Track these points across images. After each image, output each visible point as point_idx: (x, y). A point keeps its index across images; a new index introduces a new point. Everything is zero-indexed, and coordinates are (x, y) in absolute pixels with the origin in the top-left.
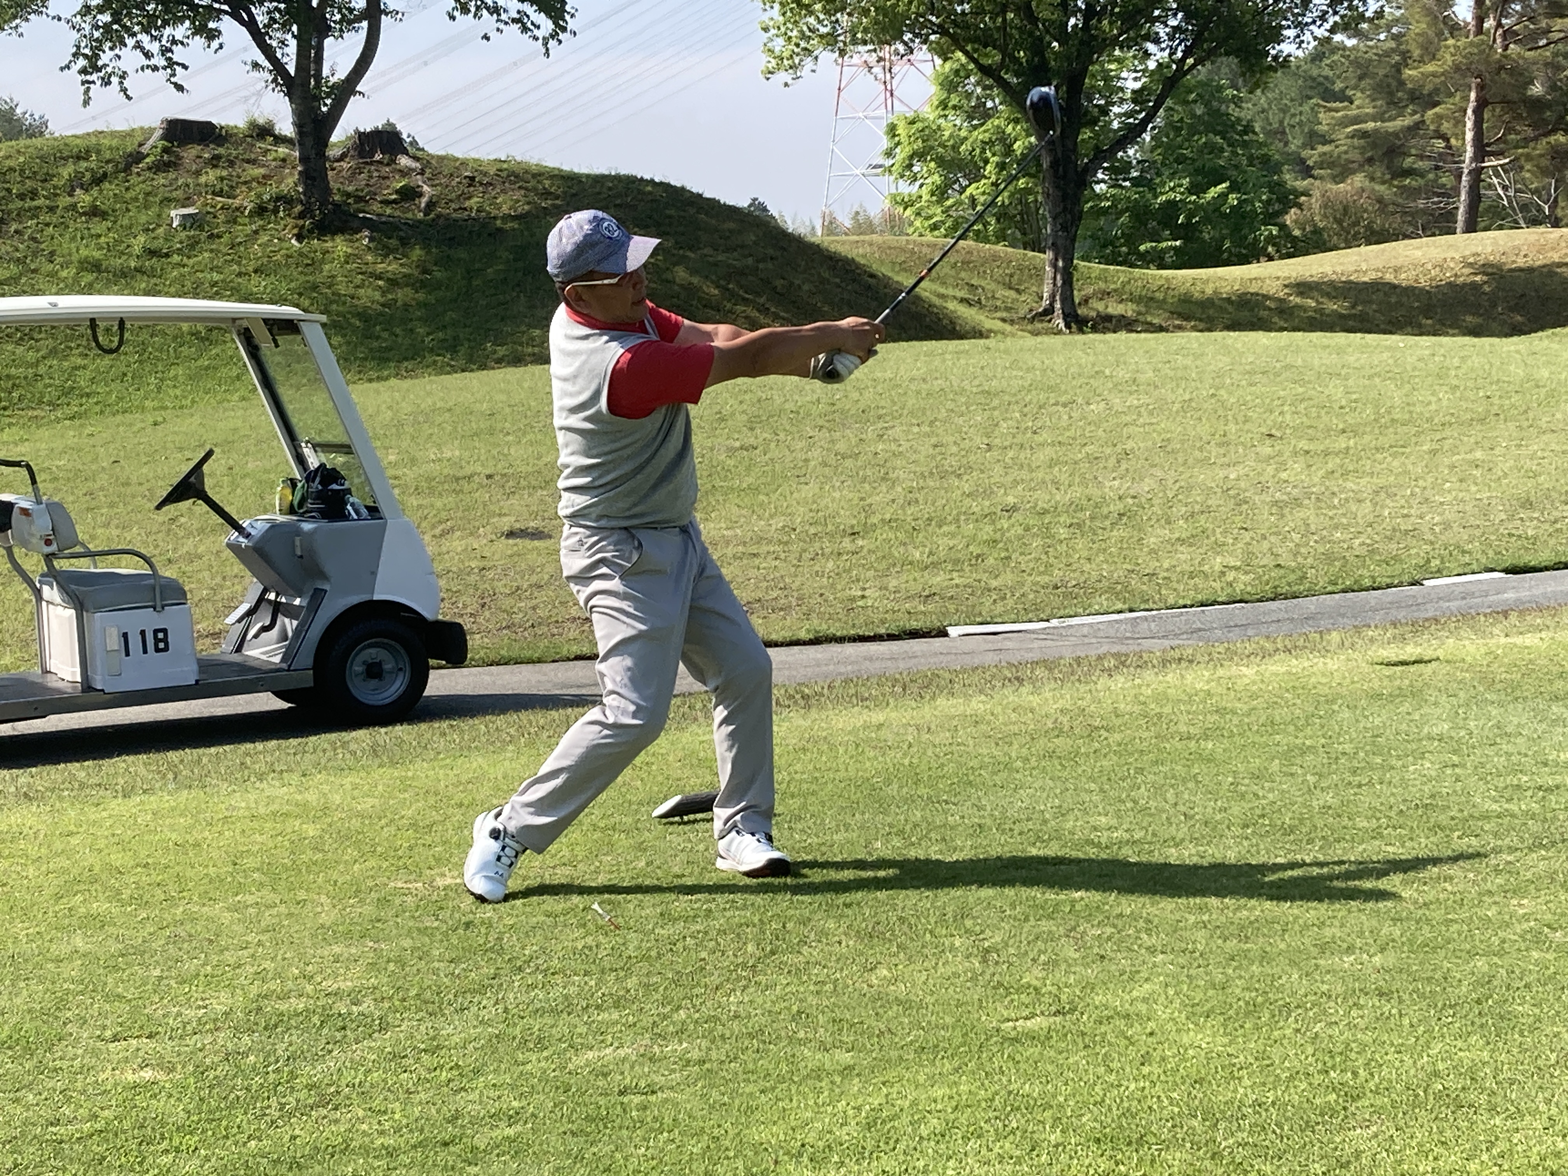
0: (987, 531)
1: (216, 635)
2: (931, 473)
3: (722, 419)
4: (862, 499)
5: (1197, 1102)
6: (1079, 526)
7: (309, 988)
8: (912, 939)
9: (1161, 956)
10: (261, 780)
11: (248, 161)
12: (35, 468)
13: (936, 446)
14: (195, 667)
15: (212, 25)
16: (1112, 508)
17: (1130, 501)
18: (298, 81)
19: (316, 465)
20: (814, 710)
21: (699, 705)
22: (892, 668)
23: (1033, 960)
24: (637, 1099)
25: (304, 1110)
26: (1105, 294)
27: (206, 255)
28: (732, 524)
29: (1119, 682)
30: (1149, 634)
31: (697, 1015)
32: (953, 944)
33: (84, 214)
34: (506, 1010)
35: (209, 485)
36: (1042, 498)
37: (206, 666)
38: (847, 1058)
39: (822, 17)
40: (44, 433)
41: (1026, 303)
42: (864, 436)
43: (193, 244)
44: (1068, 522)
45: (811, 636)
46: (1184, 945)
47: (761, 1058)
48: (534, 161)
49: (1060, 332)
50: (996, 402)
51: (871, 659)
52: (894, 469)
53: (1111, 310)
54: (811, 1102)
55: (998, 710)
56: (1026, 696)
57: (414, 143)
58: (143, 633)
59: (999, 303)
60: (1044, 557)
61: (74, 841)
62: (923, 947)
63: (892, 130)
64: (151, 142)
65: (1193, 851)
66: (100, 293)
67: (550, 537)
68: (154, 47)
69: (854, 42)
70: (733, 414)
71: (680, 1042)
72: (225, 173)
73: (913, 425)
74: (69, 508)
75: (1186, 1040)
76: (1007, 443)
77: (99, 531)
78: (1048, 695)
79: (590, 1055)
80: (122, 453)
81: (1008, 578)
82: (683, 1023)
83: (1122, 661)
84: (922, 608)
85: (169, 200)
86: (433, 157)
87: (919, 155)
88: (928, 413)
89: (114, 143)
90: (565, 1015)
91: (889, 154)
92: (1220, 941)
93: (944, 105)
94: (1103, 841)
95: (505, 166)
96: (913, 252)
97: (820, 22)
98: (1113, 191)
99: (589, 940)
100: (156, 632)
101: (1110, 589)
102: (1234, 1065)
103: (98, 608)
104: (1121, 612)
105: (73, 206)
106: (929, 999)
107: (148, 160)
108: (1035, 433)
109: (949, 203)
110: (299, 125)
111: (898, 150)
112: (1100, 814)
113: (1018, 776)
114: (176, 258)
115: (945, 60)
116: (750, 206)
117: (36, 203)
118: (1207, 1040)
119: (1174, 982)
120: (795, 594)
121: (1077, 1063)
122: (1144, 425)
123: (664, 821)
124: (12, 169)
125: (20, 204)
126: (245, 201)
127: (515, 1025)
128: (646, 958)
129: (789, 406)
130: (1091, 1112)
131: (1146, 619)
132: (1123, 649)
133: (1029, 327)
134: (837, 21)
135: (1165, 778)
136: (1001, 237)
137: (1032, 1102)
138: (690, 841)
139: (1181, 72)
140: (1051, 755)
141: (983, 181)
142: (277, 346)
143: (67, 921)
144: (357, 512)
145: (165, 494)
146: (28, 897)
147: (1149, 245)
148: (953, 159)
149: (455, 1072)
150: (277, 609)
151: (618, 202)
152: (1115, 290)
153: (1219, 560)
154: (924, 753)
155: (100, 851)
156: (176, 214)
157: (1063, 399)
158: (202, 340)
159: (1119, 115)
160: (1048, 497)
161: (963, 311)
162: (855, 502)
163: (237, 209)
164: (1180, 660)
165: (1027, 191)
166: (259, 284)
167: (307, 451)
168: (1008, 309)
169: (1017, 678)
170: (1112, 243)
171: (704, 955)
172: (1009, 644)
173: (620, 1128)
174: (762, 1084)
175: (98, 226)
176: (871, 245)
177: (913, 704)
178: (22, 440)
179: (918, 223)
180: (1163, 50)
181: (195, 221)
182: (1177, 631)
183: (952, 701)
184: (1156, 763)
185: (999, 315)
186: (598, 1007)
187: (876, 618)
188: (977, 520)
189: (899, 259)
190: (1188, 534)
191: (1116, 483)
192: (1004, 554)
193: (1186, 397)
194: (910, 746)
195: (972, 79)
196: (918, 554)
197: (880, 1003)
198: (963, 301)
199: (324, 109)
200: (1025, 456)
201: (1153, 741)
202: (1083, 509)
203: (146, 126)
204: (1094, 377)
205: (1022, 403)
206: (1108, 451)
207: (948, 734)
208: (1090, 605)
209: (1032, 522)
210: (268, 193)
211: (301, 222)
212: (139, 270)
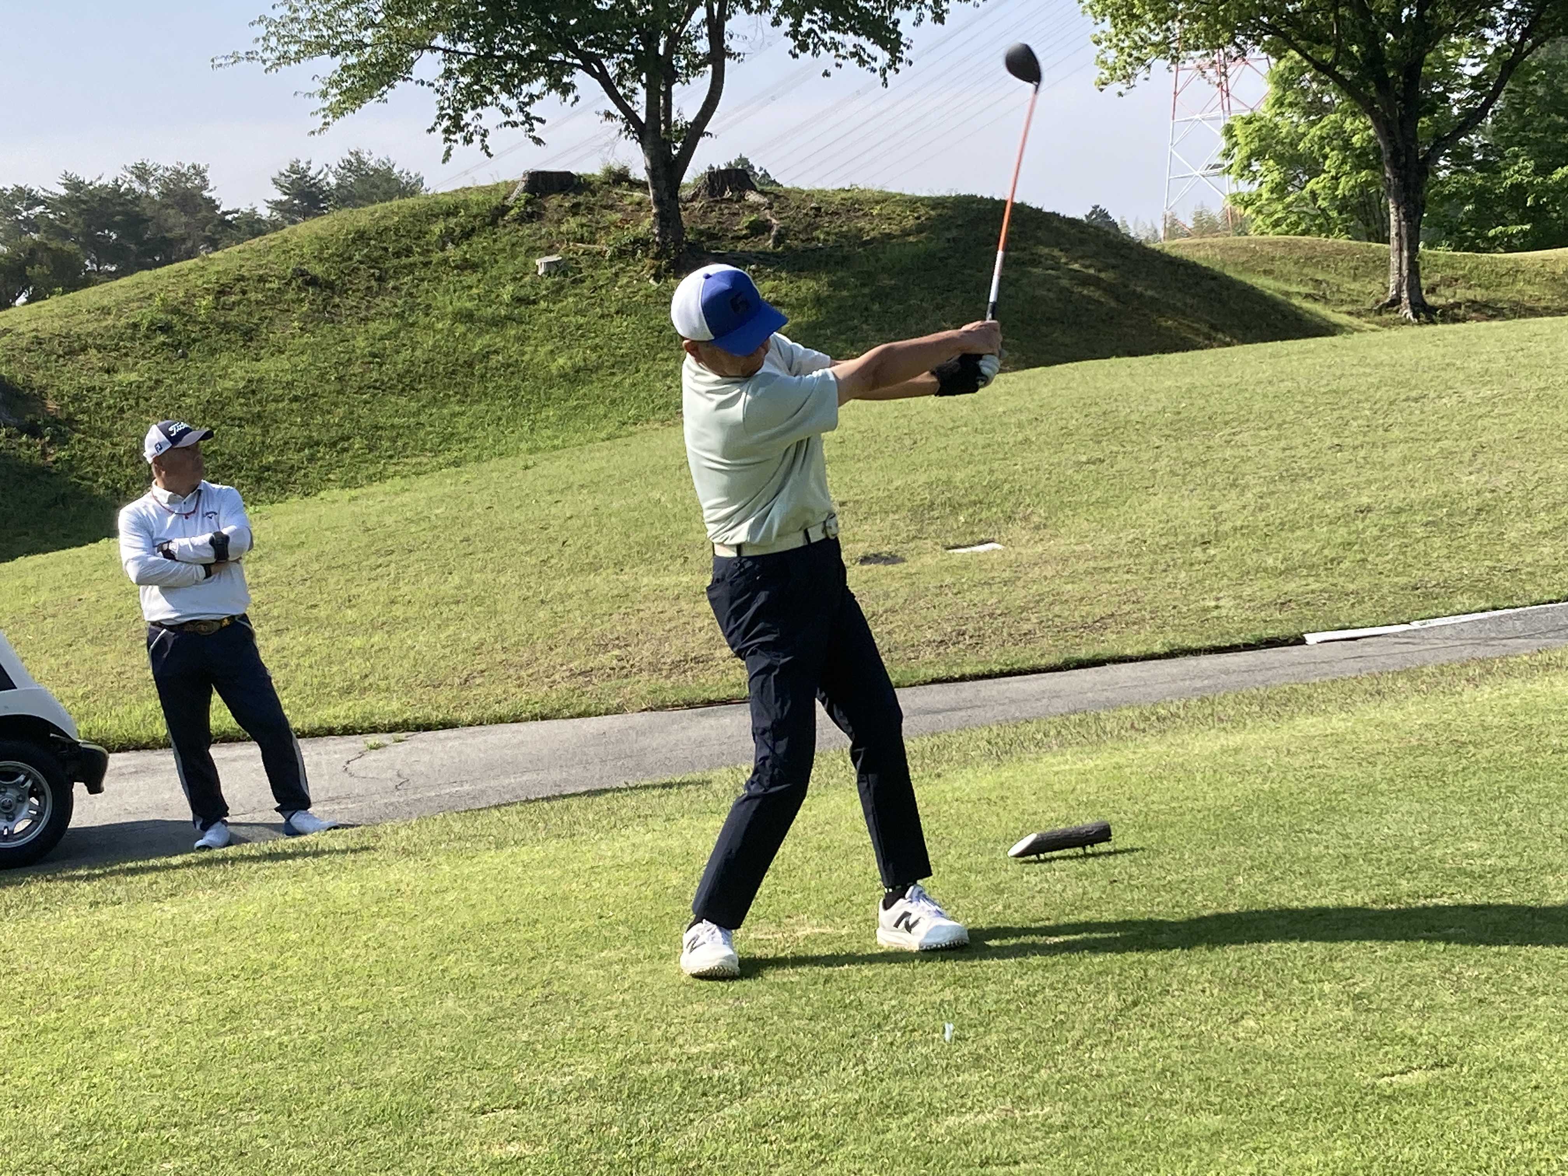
0: (1342, 533)
2: (1281, 477)
3: (1069, 434)
4: (1213, 507)
6: (1436, 524)
8: (1279, 986)
9: (1543, 999)
11: (605, 207)
13: (1284, 449)
15: (566, 79)
16: (1470, 504)
17: (1489, 495)
18: (649, 128)
20: (1169, 734)
21: (1054, 731)
22: (1248, 683)
23: (1408, 1006)
24: (1000, 1171)
26: (1451, 282)
27: (571, 300)
28: (1083, 538)
29: (1486, 693)
30: (1513, 633)
31: (1059, 1075)
32: (1321, 990)
33: (457, 267)
34: (865, 1072)
36: (1396, 497)
38: (1215, 1122)
39: (1153, 25)
40: (424, 482)
41: (1372, 295)
42: (1211, 443)
43: (559, 289)
44: (1425, 520)
45: (1166, 650)
47: (1126, 1123)
49: (1408, 322)
50: (1345, 401)
51: (1227, 672)
52: (1244, 475)
53: (1459, 297)
55: (1359, 727)
56: (1388, 710)
57: (765, 176)
59: (1344, 297)
60: (1401, 557)
61: (450, 897)
62: (1291, 993)
63: (1229, 131)
64: (515, 194)
67: (903, 560)
68: (513, 104)
69: (1187, 48)
70: (1078, 428)
71: (1042, 1104)
72: (584, 221)
73: (1260, 429)
76: (1357, 443)
78: (1412, 709)
79: (951, 1121)
80: (495, 499)
81: (1364, 582)
82: (1045, 1084)
83: (1487, 668)
84: (1277, 615)
85: (534, 249)
87: (1257, 154)
88: (1276, 416)
89: (481, 198)
91: (1227, 155)
93: (1279, 102)
94: (1477, 870)
95: (849, 195)
96: (1254, 251)
97: (1151, 31)
98: (1456, 177)
99: (948, 995)
101: (1471, 588)
104: (1483, 611)
105: (445, 261)
106: (1299, 1053)
107: (512, 212)
108: (1386, 431)
109: (1290, 199)
110: (652, 172)
111: (1236, 150)
112: (1471, 839)
113: (1382, 800)
114: (543, 304)
115: (1280, 59)
116: (1090, 215)
117: (411, 260)
120: (1148, 608)
121: (1458, 1122)
122: (1499, 415)
123: (1021, 859)
124: (387, 229)
125: (395, 262)
126: (605, 245)
127: (874, 1089)
128: (1005, 1012)
129: (1135, 417)
131: (1510, 617)
133: (1377, 318)
134: (1168, 29)
135: (1539, 796)
136: (1344, 230)
138: (1047, 881)
139: (1519, 55)
140: (1417, 774)
141: (1323, 176)
143: (440, 984)
146: (404, 959)
147: (1497, 230)
148: (1292, 156)
149: (815, 1142)
151: (959, 222)
152: (1464, 277)
154: (1285, 778)
156: (541, 262)
157: (1414, 394)
159: (1459, 101)
160: (1402, 496)
161: (1310, 307)
162: (1206, 509)
163: (599, 253)
164: (1548, 665)
165: (1368, 183)
168: (1354, 302)
169: (1379, 692)
171: (1064, 1007)
172: (1369, 650)
174: (1128, 1152)
175: (470, 278)
176: (1212, 246)
177: (1272, 724)
178: (404, 490)
179: (1259, 222)
180: (1500, 34)
181: (558, 269)
182: (1544, 629)
183: (1312, 720)
184: (1527, 780)
185: (1345, 308)
186: (958, 1067)
187: (1232, 627)
188: (1330, 523)
189: (1242, 259)
190: (1551, 526)
191: (1473, 477)
192: (1358, 557)
193: (1542, 385)
194: (1270, 770)
195: (1308, 76)
196: (1270, 561)
197: (1247, 1059)
198: (1307, 296)
199: (675, 152)
200: (1377, 455)
201: (1525, 756)
202: (1440, 506)
203: (509, 180)
204: (1443, 369)
205: (1373, 400)
206: (1463, 444)
207: (1308, 756)
208: (1451, 605)
209: (1387, 522)
210: (627, 237)
211: (657, 263)
212: (508, 318)
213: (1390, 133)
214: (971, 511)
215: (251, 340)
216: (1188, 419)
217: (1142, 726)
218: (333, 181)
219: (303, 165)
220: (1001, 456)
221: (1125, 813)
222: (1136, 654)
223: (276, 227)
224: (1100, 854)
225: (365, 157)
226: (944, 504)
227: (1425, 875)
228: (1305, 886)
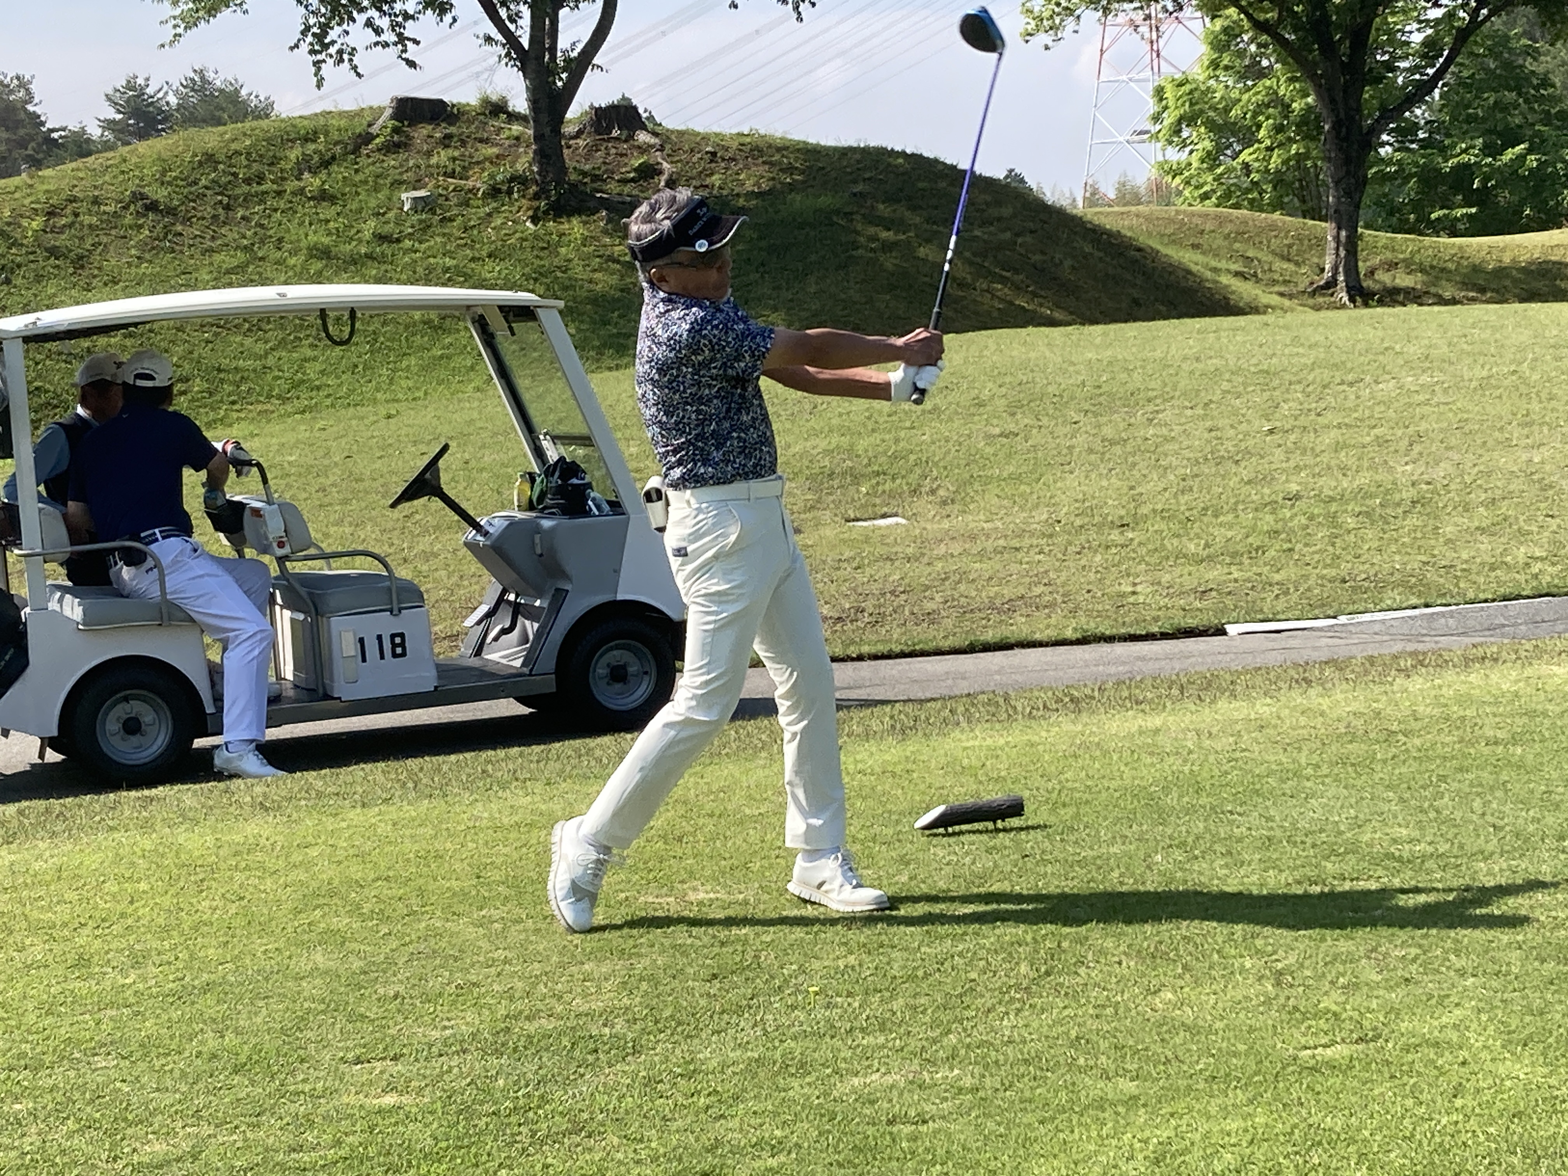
0: (1268, 520)
1: (454, 637)
2: (1206, 459)
3: (981, 405)
4: (1132, 488)
5: (1516, 1138)
6: (1368, 514)
7: (559, 1009)
8: (1197, 959)
9: (1472, 980)
10: (504, 789)
11: (481, 141)
12: (265, 465)
13: (1211, 430)
14: (433, 673)
16: (1404, 495)
17: (1424, 487)
18: (532, 55)
19: (556, 458)
20: (1084, 714)
21: (961, 709)
22: (1169, 669)
23: (1332, 982)
24: (908, 1129)
25: (554, 1138)
26: (1392, 266)
27: (439, 239)
28: (993, 515)
29: (1417, 683)
30: (1446, 630)
31: (968, 1040)
32: (1242, 965)
33: (313, 198)
34: (765, 1033)
35: (445, 479)
36: (1327, 485)
37: (444, 671)
38: (1129, 1087)
40: (274, 427)
41: (1304, 277)
42: (1133, 420)
43: (426, 227)
44: (1357, 509)
45: (1079, 635)
46: (1497, 968)
47: (1039, 1086)
48: (778, 134)
49: (1343, 306)
50: (1275, 382)
51: (1143, 659)
52: (1166, 455)
53: (1398, 282)
54: (1094, 1134)
55: (1285, 713)
56: (1314, 698)
57: (651, 118)
58: (379, 638)
59: (1276, 277)
60: (1330, 548)
61: (314, 852)
62: (1211, 968)
63: (1159, 93)
64: (380, 122)
65: (1504, 866)
66: (330, 281)
68: (384, 23)
70: (991, 399)
71: (951, 1069)
72: (456, 154)
73: (1185, 408)
74: (302, 506)
75: (1502, 1071)
76: (1289, 426)
77: (332, 530)
78: (1340, 696)
79: (856, 1081)
80: (355, 447)
81: (1290, 573)
82: (954, 1048)
83: (1420, 660)
84: (1198, 604)
85: (401, 183)
86: (672, 132)
87: (1189, 119)
88: (1202, 394)
89: (343, 123)
90: (827, 1039)
91: (1157, 118)
92: (1536, 964)
93: (1215, 65)
94: (1405, 855)
95: (748, 140)
96: (1182, 223)
98: (1398, 156)
99: (852, 960)
100: (393, 636)
101: (1403, 583)
102: (1556, 1097)
103: (336, 612)
104: (1415, 607)
105: (301, 191)
106: (1219, 1025)
107: (377, 141)
108: (1319, 415)
109: (1219, 171)
110: (534, 102)
111: (1165, 114)
112: (1400, 826)
113: (1308, 784)
114: (408, 243)
115: (1216, 17)
116: (1007, 177)
117: (263, 188)
118: (1526, 1070)
119: (1487, 1007)
120: (1061, 590)
121: (1382, 1094)
122: (1438, 405)
123: (927, 832)
124: (237, 153)
125: (246, 188)
126: (478, 181)
127: (775, 1048)
128: (913, 978)
129: (1052, 389)
130: (1400, 1147)
131: (1443, 614)
132: (1421, 647)
133: (1311, 301)
135: (1471, 785)
136: (1277, 205)
137: (1334, 1137)
138: (956, 854)
139: (1474, 24)
140: (1343, 761)
141: (1256, 146)
142: (513, 334)
143: (306, 937)
144: (598, 507)
145: (400, 490)
146: (265, 911)
147: (1441, 213)
148: (1225, 123)
149: (713, 1098)
150: (517, 610)
151: (867, 175)
152: (1404, 260)
153: (1522, 550)
154: (1206, 760)
155: (340, 863)
156: (407, 196)
157: (1350, 377)
158: (435, 328)
159: (1405, 71)
160: (1334, 484)
161: (1237, 285)
162: (1125, 490)
163: (470, 191)
164: (1483, 658)
165: (1305, 156)
166: (491, 269)
167: (546, 444)
168: (1286, 282)
169: (1304, 679)
170: (1399, 211)
171: (973, 975)
172: (1292, 643)
173: (890, 1159)
174: (1039, 1114)
175: (327, 211)
176: (1137, 216)
177: (1193, 708)
179: (1186, 193)
181: (427, 204)
182: (1478, 627)
183: (1235, 704)
184: (1461, 770)
185: (1276, 289)
186: (863, 1030)
187: (1148, 615)
188: (1256, 510)
189: (1169, 231)
190: (1489, 522)
191: (1408, 468)
192: (1286, 546)
193: (1485, 373)
194: (1190, 752)
195: (1246, 38)
196: (1192, 547)
197: (1165, 1028)
198: (1237, 274)
199: (560, 84)
200: (1308, 439)
201: (1457, 746)
202: (1372, 496)
203: (375, 105)
204: (1382, 353)
205: (1305, 383)
206: (1399, 433)
207: (1231, 740)
208: (1381, 600)
209: (1316, 511)
210: (502, 174)
211: (535, 204)
212: (369, 256)
213: (1333, 101)
214: (874, 481)
215: (82, 267)
216: (1110, 394)
217: (1055, 706)
218: (173, 100)
219: (140, 81)
220: (908, 424)
221: (1038, 789)
222: (1046, 639)
223: (108, 147)
224: (1012, 829)
225: (210, 76)
226: (844, 474)
227: (1352, 859)
228: (1227, 865)
